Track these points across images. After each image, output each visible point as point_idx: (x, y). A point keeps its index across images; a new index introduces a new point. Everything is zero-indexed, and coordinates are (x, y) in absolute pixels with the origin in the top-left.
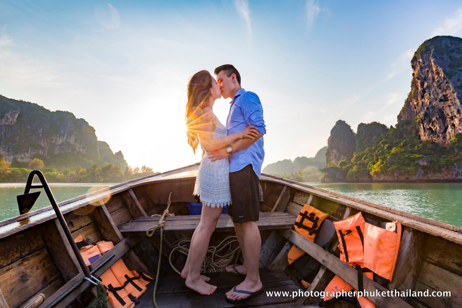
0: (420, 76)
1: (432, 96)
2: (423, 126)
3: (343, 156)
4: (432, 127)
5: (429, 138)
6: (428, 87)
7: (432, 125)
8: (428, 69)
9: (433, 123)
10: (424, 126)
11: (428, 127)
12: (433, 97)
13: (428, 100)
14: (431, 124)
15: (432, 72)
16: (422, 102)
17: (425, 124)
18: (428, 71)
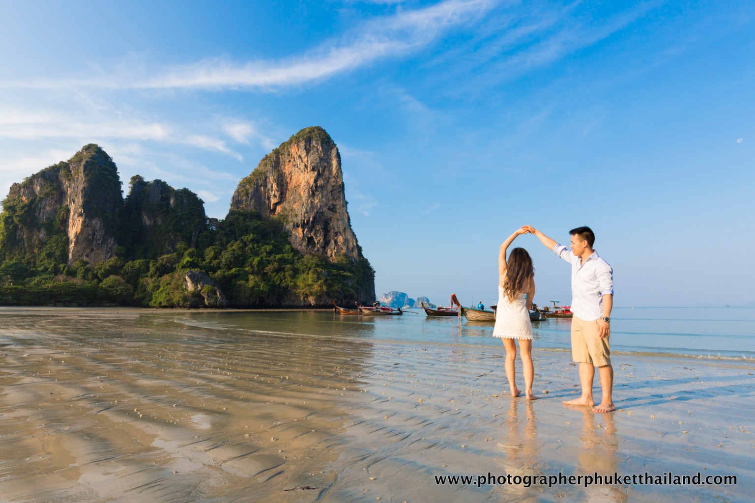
0: (317, 167)
1: (324, 199)
2: (303, 231)
3: (112, 242)
4: (314, 237)
5: (307, 249)
6: (322, 187)
7: (315, 234)
8: (327, 165)
9: (315, 232)
10: (305, 232)
11: (310, 236)
12: (325, 201)
13: (319, 202)
14: (313, 232)
15: (330, 171)
16: (311, 201)
17: (306, 230)
18: (325, 167)
